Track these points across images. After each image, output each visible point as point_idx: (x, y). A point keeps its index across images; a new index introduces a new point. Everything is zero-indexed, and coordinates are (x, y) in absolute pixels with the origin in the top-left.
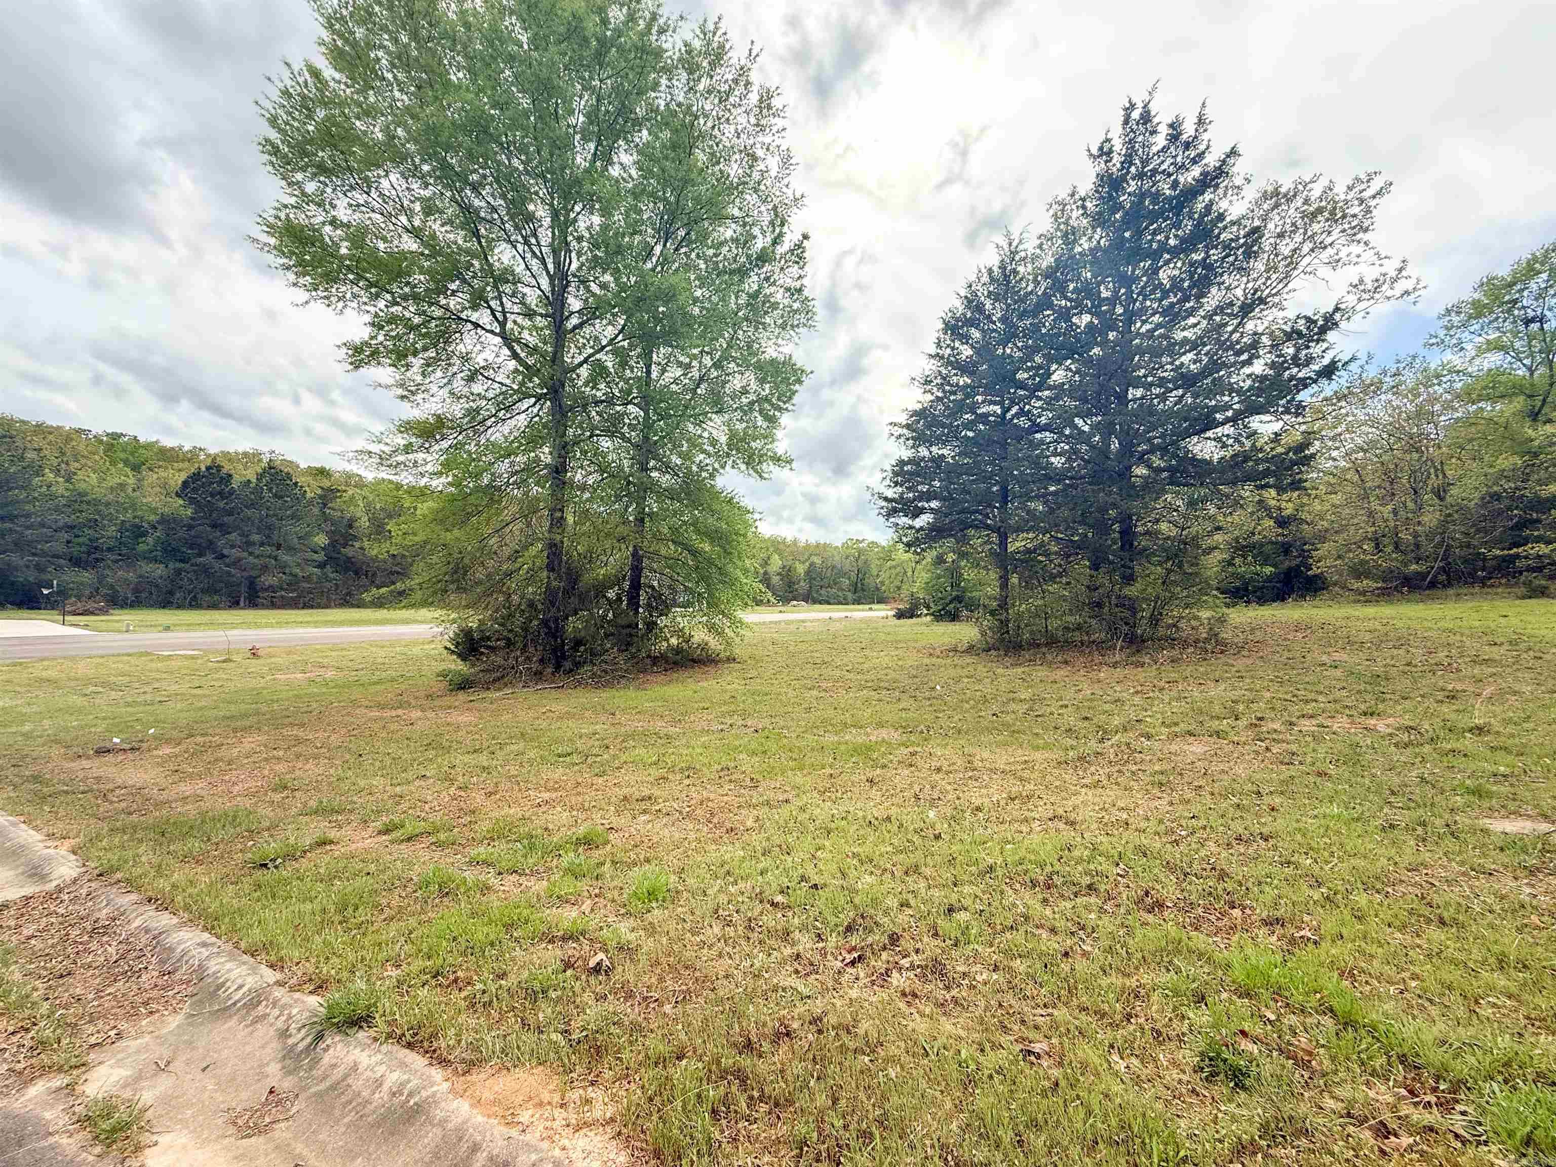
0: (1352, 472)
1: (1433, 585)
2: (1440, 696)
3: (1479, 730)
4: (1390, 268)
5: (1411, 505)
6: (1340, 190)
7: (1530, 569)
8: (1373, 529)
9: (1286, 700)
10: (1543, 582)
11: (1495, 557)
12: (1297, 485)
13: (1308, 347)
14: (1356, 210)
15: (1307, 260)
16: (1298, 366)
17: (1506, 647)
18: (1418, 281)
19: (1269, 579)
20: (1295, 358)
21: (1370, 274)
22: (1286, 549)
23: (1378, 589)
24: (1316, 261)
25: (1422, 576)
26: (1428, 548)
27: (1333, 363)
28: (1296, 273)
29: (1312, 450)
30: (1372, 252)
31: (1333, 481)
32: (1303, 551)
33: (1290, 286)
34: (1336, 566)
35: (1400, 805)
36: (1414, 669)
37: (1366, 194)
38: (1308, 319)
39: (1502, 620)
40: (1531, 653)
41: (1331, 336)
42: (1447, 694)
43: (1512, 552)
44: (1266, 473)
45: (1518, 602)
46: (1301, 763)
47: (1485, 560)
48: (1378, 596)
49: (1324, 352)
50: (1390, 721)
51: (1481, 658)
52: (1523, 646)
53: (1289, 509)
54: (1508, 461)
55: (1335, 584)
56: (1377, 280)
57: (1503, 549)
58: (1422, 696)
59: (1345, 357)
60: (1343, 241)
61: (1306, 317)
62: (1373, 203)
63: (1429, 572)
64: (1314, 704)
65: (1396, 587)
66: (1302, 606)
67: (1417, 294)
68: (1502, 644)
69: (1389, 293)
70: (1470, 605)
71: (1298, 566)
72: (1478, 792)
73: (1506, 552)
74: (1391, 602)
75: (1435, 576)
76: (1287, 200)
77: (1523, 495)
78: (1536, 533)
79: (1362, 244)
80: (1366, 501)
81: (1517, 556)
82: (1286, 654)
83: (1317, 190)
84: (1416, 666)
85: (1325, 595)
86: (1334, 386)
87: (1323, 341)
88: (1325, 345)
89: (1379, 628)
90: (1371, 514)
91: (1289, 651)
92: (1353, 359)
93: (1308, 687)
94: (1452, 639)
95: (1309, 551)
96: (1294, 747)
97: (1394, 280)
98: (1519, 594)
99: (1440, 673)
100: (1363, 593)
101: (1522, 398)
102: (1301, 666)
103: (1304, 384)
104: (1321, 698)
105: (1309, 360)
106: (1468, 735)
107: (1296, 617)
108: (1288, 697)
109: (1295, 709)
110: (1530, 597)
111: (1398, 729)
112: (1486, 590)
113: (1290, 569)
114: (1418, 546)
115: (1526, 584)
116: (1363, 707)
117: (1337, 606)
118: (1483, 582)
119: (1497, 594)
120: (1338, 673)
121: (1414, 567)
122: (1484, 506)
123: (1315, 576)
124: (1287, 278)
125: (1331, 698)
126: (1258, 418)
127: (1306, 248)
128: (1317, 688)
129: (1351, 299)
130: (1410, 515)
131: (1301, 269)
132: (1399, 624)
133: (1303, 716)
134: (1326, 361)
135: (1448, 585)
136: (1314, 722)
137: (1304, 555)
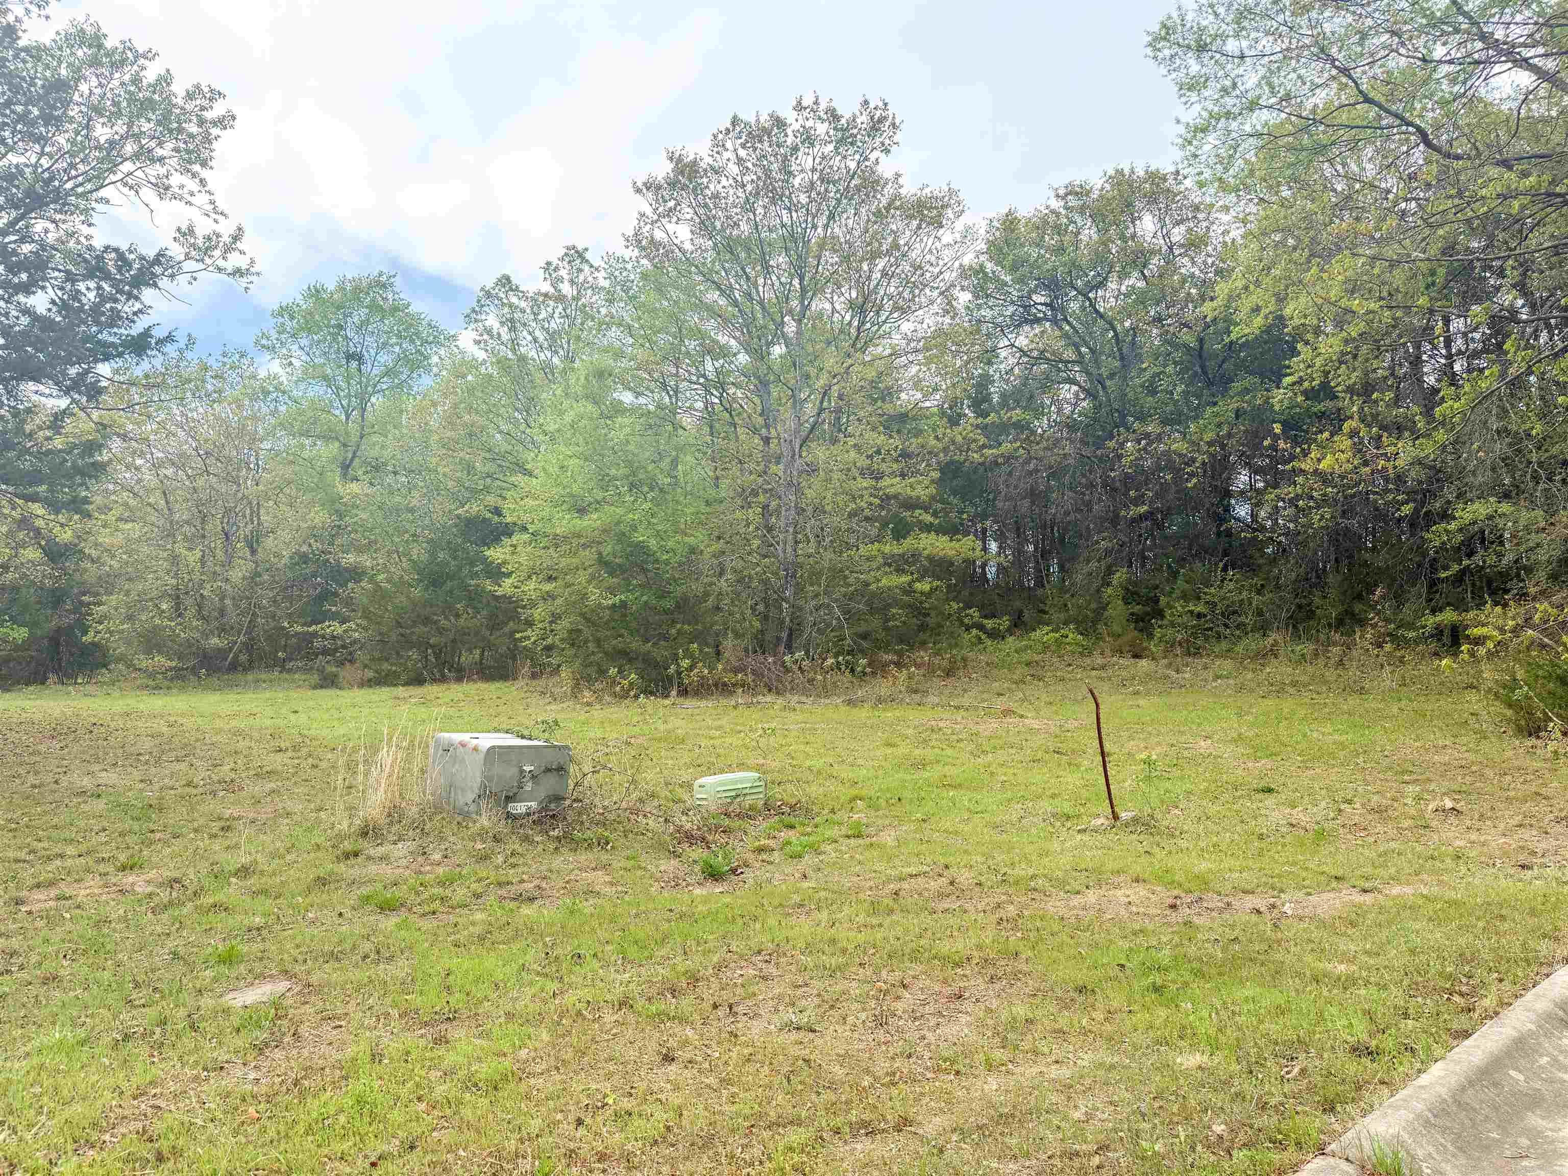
0: (158, 493)
1: (233, 667)
2: (215, 826)
3: (244, 872)
4: (226, 229)
5: (220, 554)
6: (179, 88)
7: (325, 652)
8: (174, 582)
9: (17, 861)
10: (334, 669)
11: (297, 634)
12: (78, 506)
13: (116, 301)
14: (193, 129)
15: (127, 167)
16: (97, 323)
17: (290, 754)
18: (252, 262)
19: (26, 645)
20: (96, 309)
21: (204, 227)
22: (56, 598)
23: (171, 669)
24: (139, 173)
25: (221, 653)
26: (232, 617)
27: (146, 334)
28: (113, 178)
29: (105, 457)
30: (207, 197)
31: (132, 502)
32: (82, 603)
33: (103, 193)
34: (123, 631)
35: (143, 1001)
36: (195, 791)
37: (209, 115)
38: (121, 256)
39: (293, 717)
40: (310, 760)
41: (148, 295)
42: (222, 823)
43: (311, 629)
44: (35, 478)
45: (310, 693)
46: (21, 968)
47: (288, 636)
48: (172, 679)
49: (135, 314)
50: (153, 874)
51: (264, 770)
52: (304, 751)
53: (66, 536)
54: (320, 517)
55: (119, 660)
56: (209, 239)
57: (304, 625)
58: (196, 831)
59: (159, 333)
60: (174, 162)
61: (116, 250)
62: (215, 131)
63: (231, 649)
64: (58, 862)
65: (194, 668)
66: (68, 693)
67: (251, 278)
68: (287, 749)
69: (221, 263)
70: (268, 694)
71: (71, 627)
72: (228, 959)
73: (306, 629)
74: (182, 689)
75: (236, 656)
76: (113, 64)
77: (328, 560)
78: (334, 609)
79: (197, 180)
80: (170, 540)
81: (315, 635)
82: (31, 779)
83: (151, 73)
84: (196, 787)
85: (104, 675)
86: (145, 365)
87: (137, 298)
88: (138, 306)
89: (165, 729)
90: (175, 559)
91: (36, 773)
92: (170, 338)
93: (55, 834)
94: (242, 745)
95: (89, 604)
96: (15, 943)
97: (228, 249)
98: (313, 682)
99: (221, 794)
100: (152, 675)
101: (337, 444)
102: (50, 799)
103: (106, 353)
104: (70, 850)
105: (115, 318)
106: (233, 880)
107: (57, 713)
108: (22, 855)
109: (27, 875)
110: (322, 687)
111: (161, 885)
112: (285, 675)
113: (59, 630)
114: (222, 612)
115: (321, 671)
116: (122, 857)
117: (116, 694)
118: (282, 665)
119: (294, 681)
120: (100, 805)
121: (215, 641)
122: (292, 566)
123: (93, 644)
124: (98, 180)
125: (83, 848)
126: (31, 386)
127: (129, 148)
128: (67, 834)
129: (177, 251)
130: (217, 568)
131: (120, 176)
132: (188, 723)
133: (38, 886)
134: (137, 329)
135: (248, 668)
136: (53, 892)
137: (81, 610)
